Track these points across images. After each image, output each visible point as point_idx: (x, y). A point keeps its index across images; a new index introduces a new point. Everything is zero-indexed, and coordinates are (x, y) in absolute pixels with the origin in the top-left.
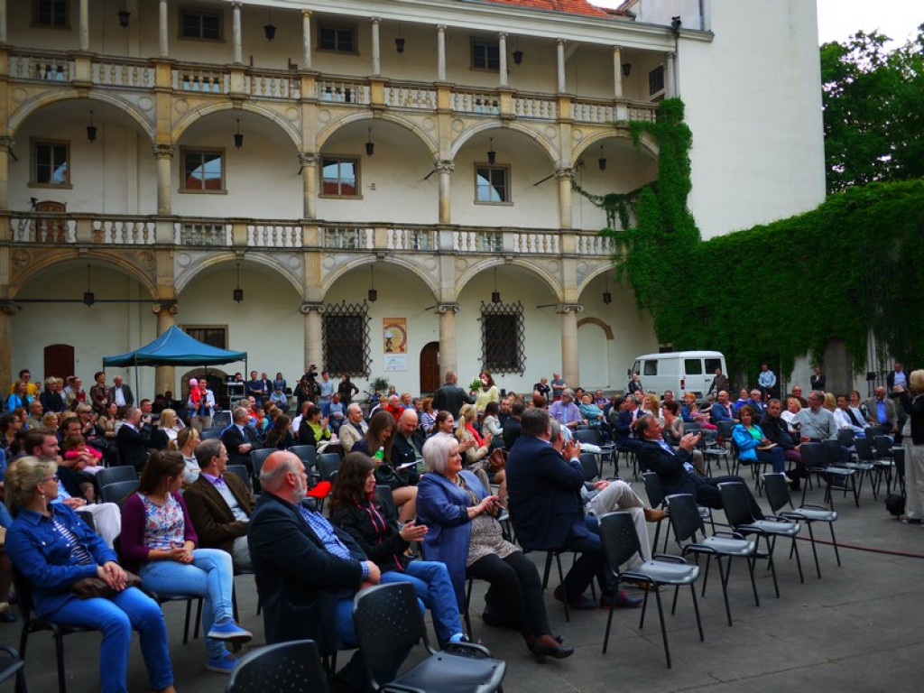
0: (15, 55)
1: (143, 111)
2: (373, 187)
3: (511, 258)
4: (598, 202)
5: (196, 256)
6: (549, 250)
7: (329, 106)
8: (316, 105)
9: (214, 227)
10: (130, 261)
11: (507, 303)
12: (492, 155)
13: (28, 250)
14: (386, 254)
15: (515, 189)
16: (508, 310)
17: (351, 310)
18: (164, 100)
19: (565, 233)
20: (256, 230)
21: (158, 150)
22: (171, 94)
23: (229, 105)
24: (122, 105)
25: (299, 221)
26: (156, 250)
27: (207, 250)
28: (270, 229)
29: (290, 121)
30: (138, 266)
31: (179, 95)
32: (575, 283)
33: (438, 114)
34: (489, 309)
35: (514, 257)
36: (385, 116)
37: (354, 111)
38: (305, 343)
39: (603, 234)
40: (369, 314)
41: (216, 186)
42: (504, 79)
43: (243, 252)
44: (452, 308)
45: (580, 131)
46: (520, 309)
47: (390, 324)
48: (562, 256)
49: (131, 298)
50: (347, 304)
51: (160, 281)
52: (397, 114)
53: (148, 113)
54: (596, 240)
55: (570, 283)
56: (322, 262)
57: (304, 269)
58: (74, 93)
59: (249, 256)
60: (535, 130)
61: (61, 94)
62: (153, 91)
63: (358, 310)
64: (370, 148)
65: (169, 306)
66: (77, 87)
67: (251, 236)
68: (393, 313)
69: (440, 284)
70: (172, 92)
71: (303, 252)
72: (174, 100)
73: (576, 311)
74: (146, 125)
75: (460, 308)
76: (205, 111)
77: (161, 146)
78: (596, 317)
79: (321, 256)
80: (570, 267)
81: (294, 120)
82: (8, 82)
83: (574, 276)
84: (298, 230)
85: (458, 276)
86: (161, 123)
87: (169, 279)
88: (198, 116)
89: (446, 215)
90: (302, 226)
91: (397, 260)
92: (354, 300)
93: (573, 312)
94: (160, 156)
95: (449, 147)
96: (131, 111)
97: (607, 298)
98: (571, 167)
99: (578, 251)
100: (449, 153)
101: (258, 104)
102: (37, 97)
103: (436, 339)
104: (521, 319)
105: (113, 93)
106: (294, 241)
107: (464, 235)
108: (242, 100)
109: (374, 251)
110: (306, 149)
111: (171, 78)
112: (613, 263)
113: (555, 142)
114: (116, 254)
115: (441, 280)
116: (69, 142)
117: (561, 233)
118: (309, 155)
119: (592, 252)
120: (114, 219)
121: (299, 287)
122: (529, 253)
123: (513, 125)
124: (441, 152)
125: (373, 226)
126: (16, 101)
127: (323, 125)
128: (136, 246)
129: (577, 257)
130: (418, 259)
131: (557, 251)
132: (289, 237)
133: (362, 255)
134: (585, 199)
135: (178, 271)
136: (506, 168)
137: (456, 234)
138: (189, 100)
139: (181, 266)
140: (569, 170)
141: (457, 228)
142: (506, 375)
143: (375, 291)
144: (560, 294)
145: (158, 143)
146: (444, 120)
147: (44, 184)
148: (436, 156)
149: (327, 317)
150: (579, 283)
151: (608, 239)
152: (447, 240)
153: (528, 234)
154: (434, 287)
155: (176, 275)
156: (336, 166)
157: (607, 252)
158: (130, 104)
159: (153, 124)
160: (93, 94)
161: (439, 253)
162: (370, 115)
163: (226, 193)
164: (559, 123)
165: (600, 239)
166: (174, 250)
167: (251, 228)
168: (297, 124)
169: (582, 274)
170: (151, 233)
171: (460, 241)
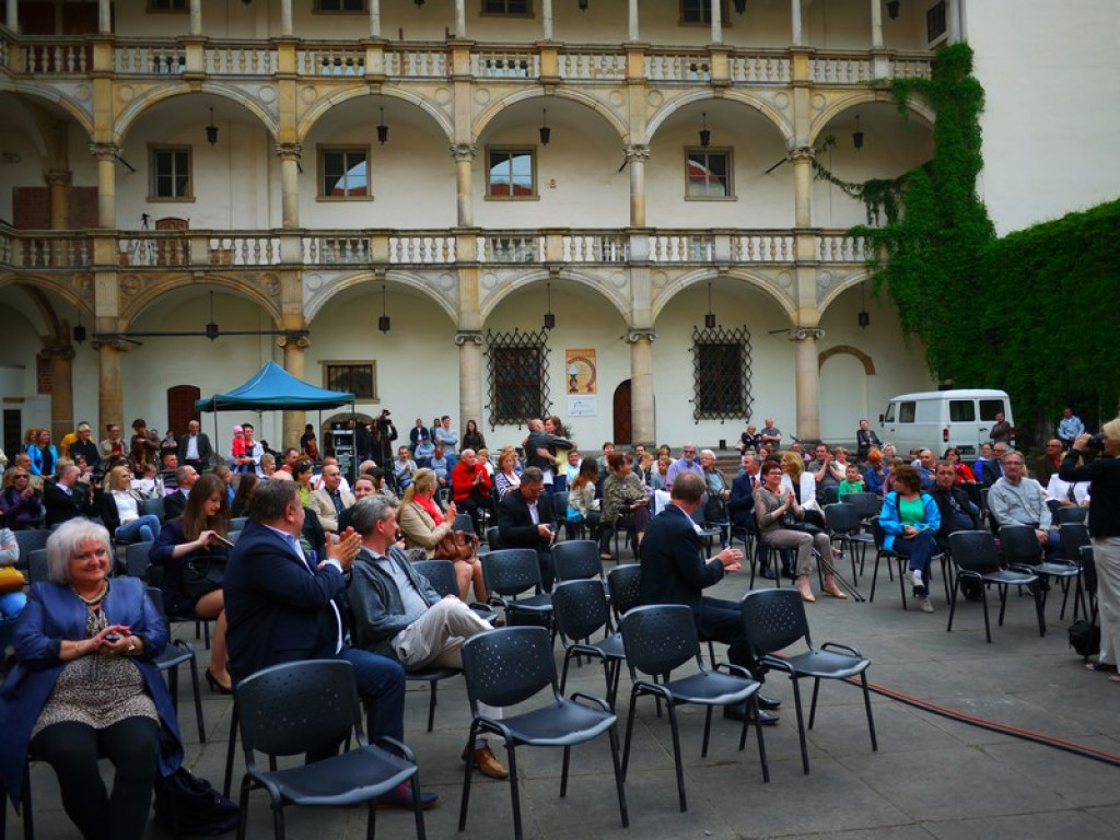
0: (121, 47)
1: (264, 103)
2: (553, 184)
3: (726, 269)
4: (855, 192)
5: (329, 277)
6: (779, 258)
7: (488, 83)
8: (471, 83)
9: (349, 242)
10: (253, 285)
11: (727, 328)
12: (705, 136)
13: (139, 275)
14: (561, 268)
15: (740, 177)
16: (730, 337)
17: (525, 340)
18: (288, 88)
19: (801, 234)
20: (399, 243)
21: (283, 150)
22: (296, 80)
23: (366, 90)
24: (240, 98)
25: (451, 230)
26: (281, 271)
27: (341, 270)
28: (417, 241)
29: (439, 106)
30: (261, 292)
31: (305, 82)
32: (814, 301)
33: (628, 85)
34: (705, 337)
35: (731, 267)
36: (560, 91)
37: (521, 87)
38: (461, 382)
39: (855, 233)
40: (549, 345)
41: (361, 193)
42: (716, 33)
43: (383, 271)
44: (646, 335)
45: (823, 97)
46: (746, 336)
47: (574, 357)
48: (796, 265)
49: (263, 330)
50: (520, 333)
51: (286, 308)
52: (575, 88)
53: (269, 107)
54: (844, 242)
55: (807, 301)
56: (480, 281)
57: (459, 290)
58: (185, 87)
59: (391, 276)
60: (760, 98)
61: (171, 89)
62: (275, 78)
63: (534, 340)
64: (545, 134)
65: (296, 338)
66: (188, 80)
67: (394, 251)
68: (578, 344)
69: (631, 305)
70: (297, 78)
71: (457, 268)
72: (300, 87)
73: (815, 338)
74: (268, 121)
75: (657, 335)
76: (336, 100)
77: (285, 145)
78: (848, 344)
79: (479, 272)
80: (807, 279)
81: (445, 104)
82: (112, 79)
83: (813, 291)
84: (451, 241)
85: (654, 296)
86: (283, 117)
87: (296, 305)
88: (328, 106)
89: (639, 216)
90: (454, 236)
91: (576, 276)
92: (526, 327)
93: (810, 339)
94: (284, 157)
95: (642, 126)
96: (251, 105)
97: (864, 319)
98: (810, 145)
99: (819, 258)
100: (643, 135)
101: (400, 86)
102: (144, 95)
103: (628, 378)
104: (747, 349)
105: (229, 84)
106: (445, 256)
107: (664, 240)
108: (381, 82)
109: (546, 265)
110: (459, 139)
111: (297, 62)
112: (868, 272)
113: (788, 113)
114: (236, 278)
115: (633, 299)
116: (191, 146)
117: (795, 233)
118: (463, 146)
119: (839, 258)
120: (245, 235)
121: (452, 312)
122: (752, 262)
123: (730, 94)
124: (632, 134)
125: (545, 232)
126: (122, 101)
127: (480, 108)
128: (257, 268)
129: (817, 265)
130: (604, 274)
131: (790, 258)
132: (440, 251)
133: (530, 271)
134: (837, 188)
135: (307, 296)
136: (728, 152)
137: (653, 240)
138: (317, 87)
139: (311, 290)
140: (806, 149)
141: (653, 232)
142: (727, 421)
143: (553, 316)
144: (793, 315)
145: (282, 142)
146: (636, 93)
147: (165, 198)
148: (626, 139)
149: (496, 349)
150: (819, 299)
151: (861, 240)
152: (640, 248)
153: (749, 236)
154: (624, 309)
155: (305, 302)
156: (507, 162)
157: (861, 258)
158: (248, 96)
159: (276, 119)
160: (207, 87)
161: (629, 265)
162: (539, 91)
163: (371, 200)
164: (793, 88)
165: (850, 240)
166: (302, 270)
167: (394, 241)
168: (448, 108)
169: (824, 287)
170: (275, 251)
171: (658, 248)
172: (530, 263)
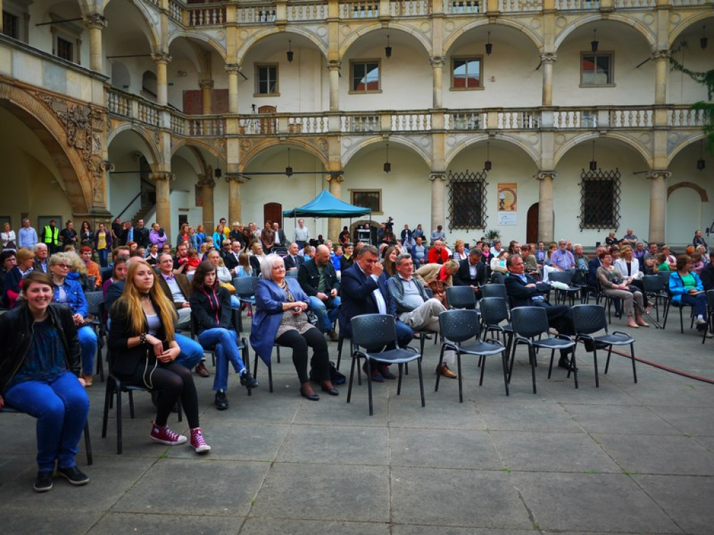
0: (241, 8)
1: (320, 37)
2: (493, 79)
3: (604, 132)
4: (700, 78)
5: (356, 139)
6: (642, 124)
7: (454, 18)
8: (443, 18)
9: (367, 118)
10: (311, 144)
11: (604, 170)
12: (595, 44)
13: (250, 140)
14: (496, 133)
15: (618, 71)
16: (606, 176)
17: (473, 177)
18: (334, 27)
19: (658, 109)
20: (397, 119)
21: (330, 64)
22: (339, 22)
23: (379, 26)
24: (306, 34)
25: (429, 110)
26: (328, 136)
27: (363, 135)
28: (408, 117)
29: (423, 33)
30: (317, 149)
31: (344, 23)
32: (665, 153)
33: (544, 14)
34: (589, 176)
35: (608, 131)
36: (499, 21)
37: (474, 19)
38: (432, 203)
39: (697, 107)
40: (487, 181)
41: (374, 87)
43: (387, 136)
44: (550, 175)
45: (679, 15)
46: (618, 176)
47: (503, 188)
48: (654, 129)
49: (317, 171)
50: (470, 173)
51: (331, 158)
52: (509, 18)
53: (323, 38)
54: (689, 113)
55: (660, 153)
56: (445, 141)
57: (432, 147)
58: (276, 30)
59: (392, 139)
60: (633, 18)
61: (268, 31)
62: (327, 22)
63: (478, 177)
64: (489, 48)
65: (336, 176)
66: (278, 25)
67: (394, 123)
68: (506, 180)
69: (540, 156)
70: (339, 21)
71: (432, 134)
72: (341, 26)
73: (665, 177)
74: (322, 47)
75: (557, 175)
76: (361, 33)
77: (332, 62)
78: (689, 181)
79: (445, 135)
80: (660, 139)
81: (427, 32)
82: (236, 27)
83: (665, 146)
84: (428, 117)
85: (557, 148)
86: (332, 45)
87: (337, 156)
88: (357, 37)
89: (548, 99)
90: (431, 114)
91: (506, 137)
92: (473, 169)
93: (661, 178)
94: (331, 68)
95: (552, 41)
96: (313, 39)
97: (701, 165)
98: (668, 48)
99: (670, 124)
100: (552, 46)
101: (400, 22)
102: (254, 35)
103: (537, 201)
104: (618, 184)
105: (301, 26)
106: (425, 126)
107: (564, 114)
108: (388, 21)
109: (487, 131)
110: (435, 54)
111: (339, 11)
112: (705, 133)
113: (653, 28)
114: (303, 140)
115: (542, 152)
116: (278, 64)
117: (654, 108)
118: (437, 58)
119: (685, 123)
120: (308, 115)
121: (428, 161)
122: (623, 127)
123: (613, 16)
124: (546, 47)
125: (487, 110)
126: (241, 39)
127: (448, 33)
128: (315, 134)
129: (668, 129)
130: (523, 136)
131: (650, 124)
132: (422, 123)
133: (477, 134)
134: (686, 76)
135: (343, 150)
136: (610, 55)
137: (556, 114)
138: (351, 26)
139: (345, 147)
140: (665, 51)
141: (557, 109)
142: (601, 230)
143: (490, 163)
144: (650, 162)
145: (330, 59)
146: (549, 19)
147: (264, 95)
148: (541, 50)
149: (454, 183)
150: (669, 152)
151: (701, 112)
152: (547, 119)
153: (622, 111)
154: (536, 158)
155: (342, 154)
156: (464, 66)
157: (700, 123)
158: (311, 33)
159: (327, 46)
160: (288, 29)
161: (539, 130)
162: (486, 21)
163: (381, 92)
164: (657, 10)
165: (693, 112)
166: (340, 136)
167: (394, 117)
168: (428, 35)
169: (673, 144)
170: (325, 125)
171: (560, 119)
172: (477, 130)
